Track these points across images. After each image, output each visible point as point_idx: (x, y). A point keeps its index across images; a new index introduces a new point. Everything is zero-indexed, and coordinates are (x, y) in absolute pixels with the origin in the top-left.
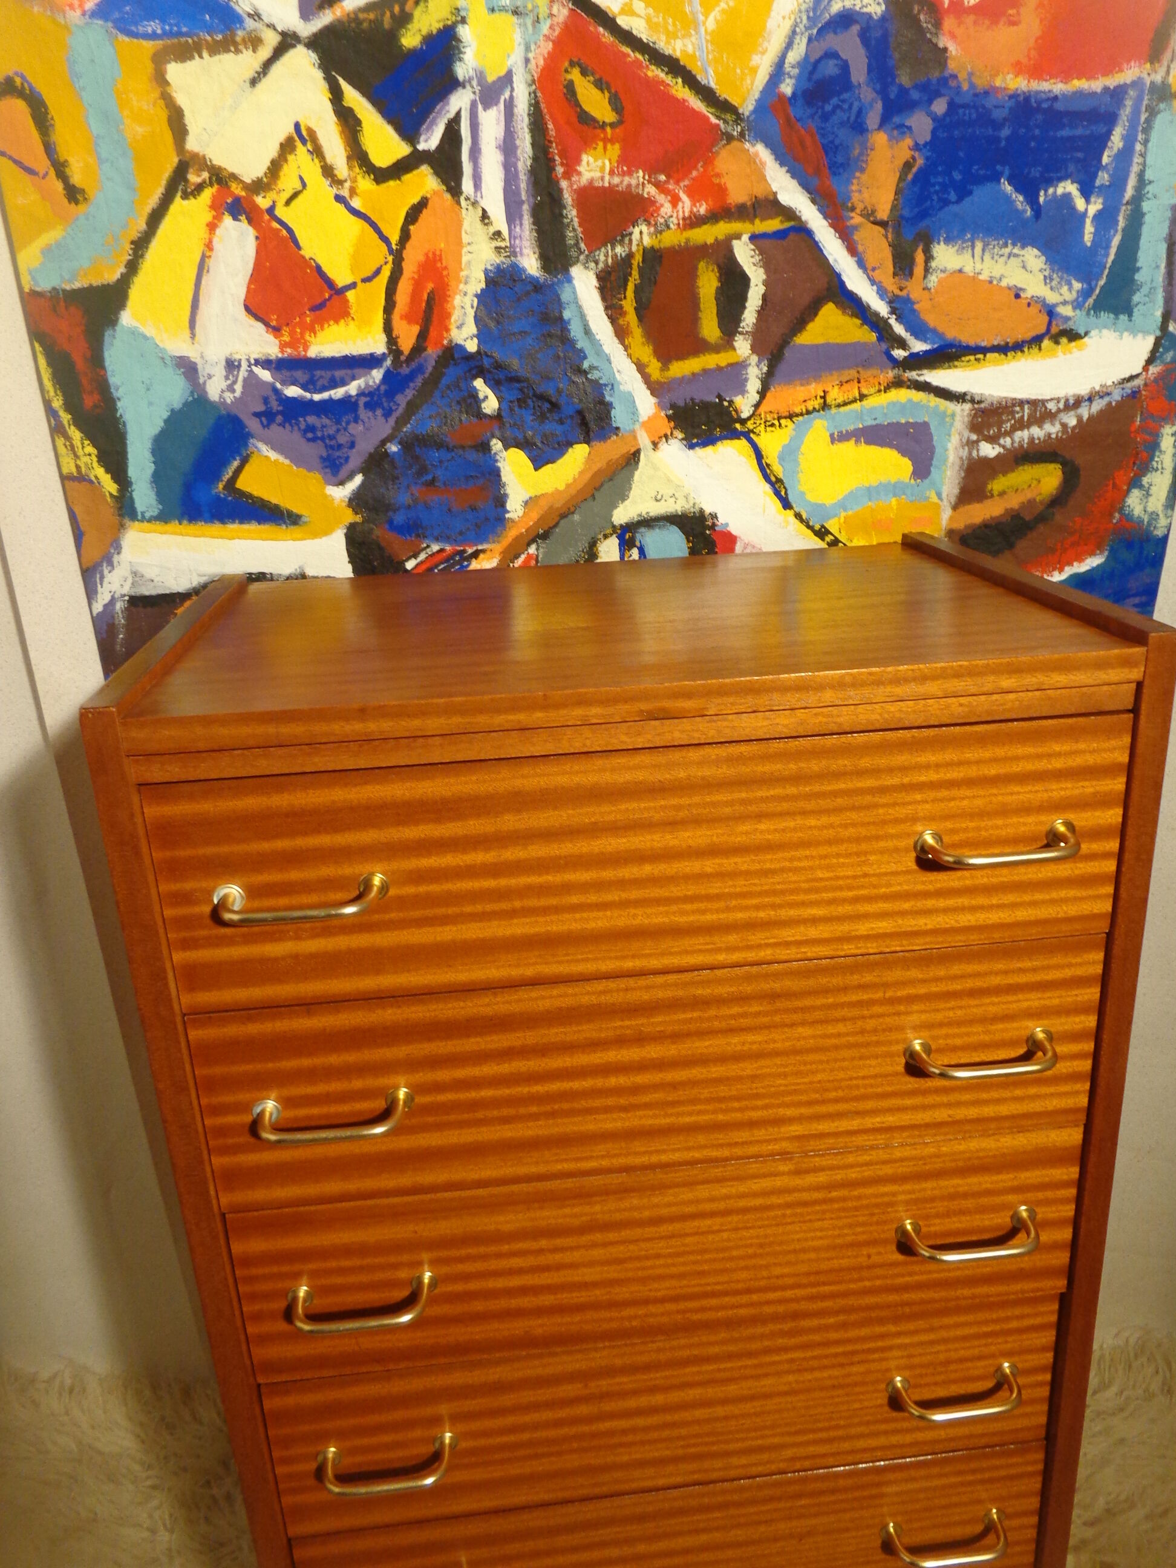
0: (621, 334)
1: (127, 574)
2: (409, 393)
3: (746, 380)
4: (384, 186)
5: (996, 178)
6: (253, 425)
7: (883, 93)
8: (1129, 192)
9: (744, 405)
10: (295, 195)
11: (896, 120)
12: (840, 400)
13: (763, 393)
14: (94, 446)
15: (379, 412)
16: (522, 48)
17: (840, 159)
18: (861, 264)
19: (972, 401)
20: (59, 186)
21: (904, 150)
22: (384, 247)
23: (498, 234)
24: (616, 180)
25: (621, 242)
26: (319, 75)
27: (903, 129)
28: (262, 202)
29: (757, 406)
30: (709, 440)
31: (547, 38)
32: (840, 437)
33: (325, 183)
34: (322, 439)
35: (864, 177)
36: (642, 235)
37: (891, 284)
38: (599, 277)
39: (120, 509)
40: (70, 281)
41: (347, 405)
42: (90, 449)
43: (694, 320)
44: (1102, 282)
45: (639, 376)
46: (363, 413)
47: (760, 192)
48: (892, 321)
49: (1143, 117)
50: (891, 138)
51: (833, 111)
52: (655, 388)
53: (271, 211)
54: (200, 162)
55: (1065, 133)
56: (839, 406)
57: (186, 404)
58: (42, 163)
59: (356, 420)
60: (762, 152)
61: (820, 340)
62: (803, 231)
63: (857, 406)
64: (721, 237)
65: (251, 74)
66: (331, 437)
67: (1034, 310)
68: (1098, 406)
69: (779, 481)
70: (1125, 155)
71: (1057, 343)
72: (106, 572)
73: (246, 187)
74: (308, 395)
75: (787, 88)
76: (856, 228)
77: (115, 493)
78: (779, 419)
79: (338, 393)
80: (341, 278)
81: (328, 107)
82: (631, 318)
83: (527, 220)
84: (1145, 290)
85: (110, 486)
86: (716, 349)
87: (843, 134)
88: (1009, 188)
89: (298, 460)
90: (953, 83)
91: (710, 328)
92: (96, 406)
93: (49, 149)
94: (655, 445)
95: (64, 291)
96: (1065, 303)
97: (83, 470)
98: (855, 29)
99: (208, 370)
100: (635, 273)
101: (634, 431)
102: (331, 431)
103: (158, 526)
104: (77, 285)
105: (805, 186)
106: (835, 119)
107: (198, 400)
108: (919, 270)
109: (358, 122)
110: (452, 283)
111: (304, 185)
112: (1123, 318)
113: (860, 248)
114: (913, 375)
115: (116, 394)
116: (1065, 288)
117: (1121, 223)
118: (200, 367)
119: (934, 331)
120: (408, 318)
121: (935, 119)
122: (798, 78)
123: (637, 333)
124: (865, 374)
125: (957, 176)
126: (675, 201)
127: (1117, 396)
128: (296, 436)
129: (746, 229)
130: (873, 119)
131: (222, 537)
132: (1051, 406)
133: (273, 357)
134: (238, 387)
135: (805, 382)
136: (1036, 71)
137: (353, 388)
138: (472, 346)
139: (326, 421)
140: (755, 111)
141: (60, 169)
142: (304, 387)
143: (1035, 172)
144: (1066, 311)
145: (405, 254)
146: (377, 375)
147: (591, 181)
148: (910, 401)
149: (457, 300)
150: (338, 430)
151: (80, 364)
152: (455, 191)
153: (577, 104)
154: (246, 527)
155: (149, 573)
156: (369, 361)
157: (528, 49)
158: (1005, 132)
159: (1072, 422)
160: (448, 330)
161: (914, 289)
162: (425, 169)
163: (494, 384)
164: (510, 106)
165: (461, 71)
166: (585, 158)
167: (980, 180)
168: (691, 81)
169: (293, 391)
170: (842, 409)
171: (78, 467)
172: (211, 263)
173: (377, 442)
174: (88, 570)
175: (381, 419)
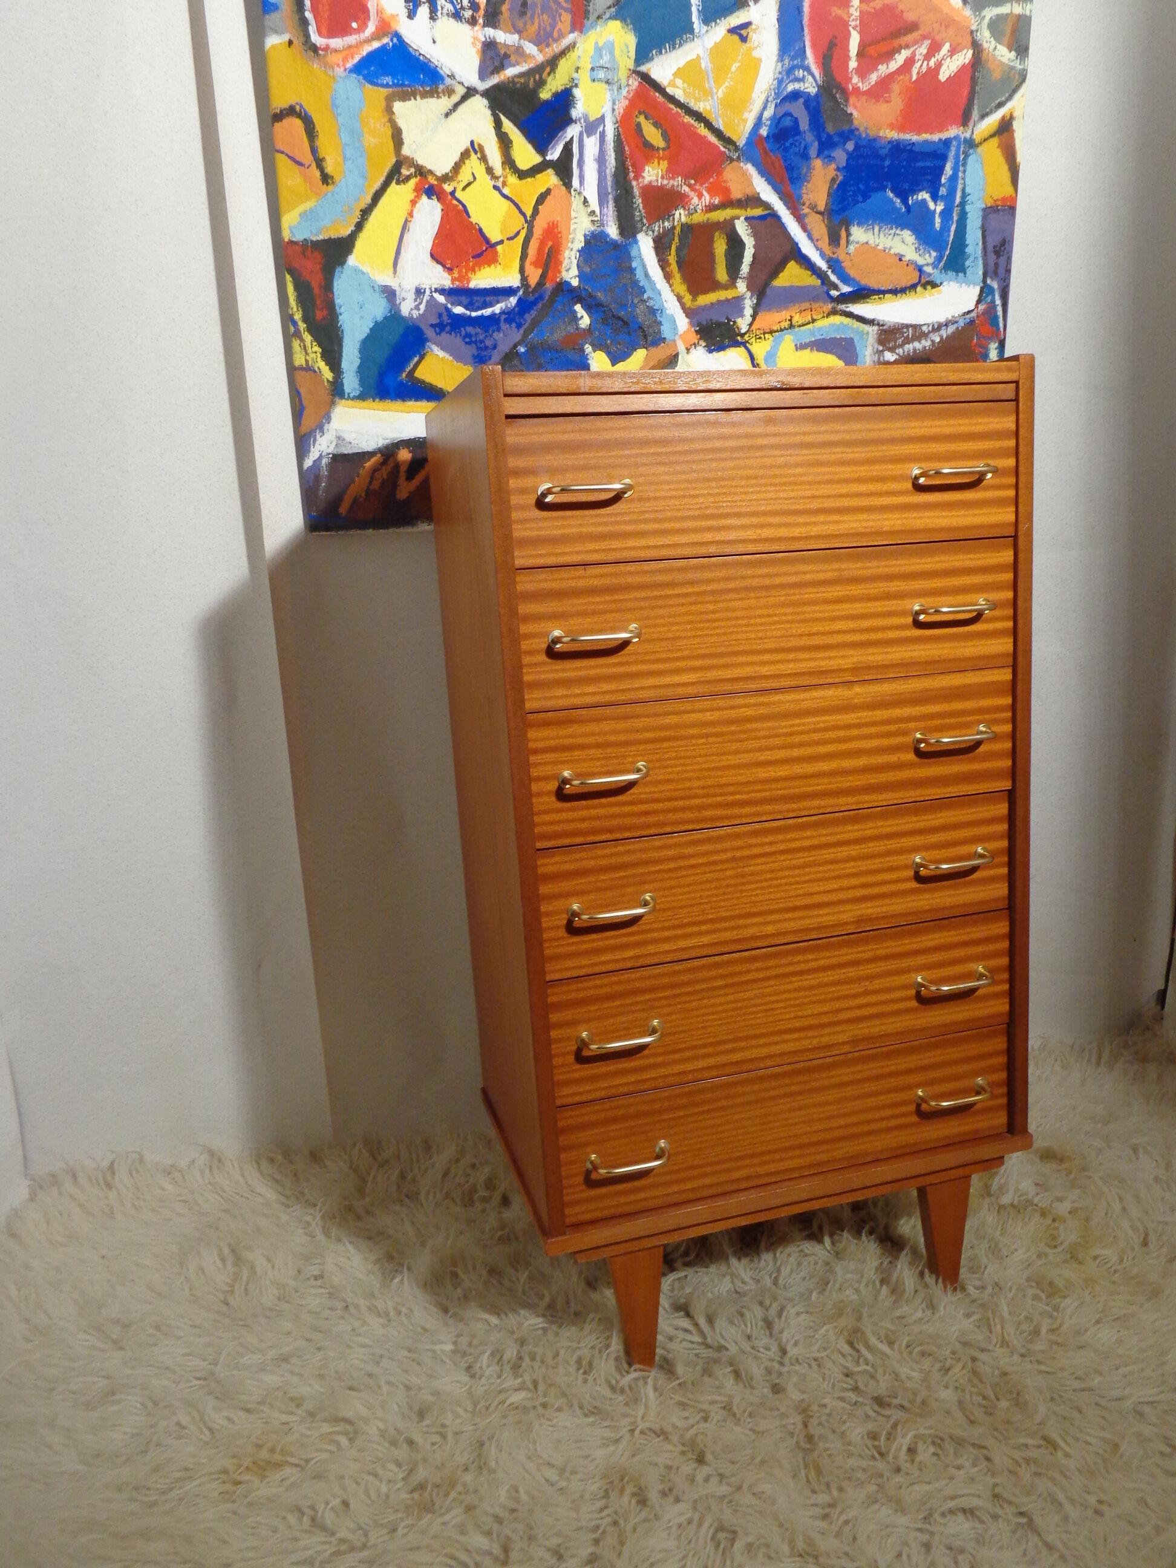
0: (668, 277)
1: (333, 438)
2: (533, 313)
3: (744, 308)
4: (524, 181)
5: (884, 189)
6: (429, 332)
7: (818, 137)
8: (958, 200)
9: (743, 324)
10: (469, 184)
11: (826, 153)
12: (800, 323)
13: (754, 317)
14: (320, 346)
15: (514, 325)
16: (611, 103)
17: (795, 175)
18: (810, 237)
19: (878, 324)
20: (318, 174)
21: (831, 171)
22: (523, 220)
23: (593, 213)
24: (665, 182)
25: (668, 220)
26: (488, 112)
27: (830, 159)
28: (448, 188)
29: (750, 325)
30: (721, 348)
31: (626, 98)
32: (800, 347)
33: (488, 178)
34: (475, 342)
35: (810, 185)
36: (680, 216)
37: (827, 250)
38: (654, 241)
39: (333, 390)
40: (316, 235)
41: (493, 319)
42: (317, 349)
43: (712, 268)
44: (947, 253)
45: (678, 304)
46: (503, 326)
47: (749, 192)
48: (829, 273)
49: (962, 157)
50: (824, 163)
51: (790, 147)
52: (688, 312)
53: (453, 193)
54: (410, 162)
55: (920, 164)
56: (800, 326)
57: (386, 318)
58: (307, 158)
59: (499, 329)
60: (750, 168)
61: (787, 284)
62: (775, 216)
63: (810, 326)
64: (728, 218)
65: (446, 110)
66: (481, 342)
67: (911, 268)
68: (951, 329)
70: (954, 178)
71: (925, 289)
72: (318, 436)
73: (438, 179)
74: (468, 313)
75: (764, 132)
76: (806, 215)
77: (331, 380)
78: (764, 334)
79: (487, 312)
80: (494, 236)
81: (493, 132)
82: (674, 267)
83: (611, 204)
84: (971, 259)
85: (327, 374)
86: (726, 287)
87: (796, 160)
88: (891, 195)
89: (458, 357)
90: (857, 133)
91: (721, 274)
92: (324, 318)
93: (314, 150)
94: (688, 350)
95: (312, 241)
96: (928, 265)
97: (310, 363)
98: (801, 100)
99: (404, 295)
100: (676, 239)
101: (674, 341)
102: (482, 337)
103: (358, 403)
104: (321, 237)
105: (776, 189)
106: (791, 151)
107: (394, 316)
108: (843, 241)
109: (511, 142)
110: (564, 242)
111: (475, 178)
112: (961, 275)
113: (809, 228)
114: (843, 307)
115: (338, 311)
116: (927, 256)
117: (955, 218)
118: (398, 293)
119: (854, 280)
120: (535, 264)
121: (847, 153)
122: (770, 126)
123: (677, 277)
124: (815, 306)
125: (861, 186)
126: (700, 196)
127: (961, 323)
128: (458, 340)
129: (742, 213)
130: (813, 151)
131: (402, 411)
132: (925, 328)
133: (447, 287)
134: (422, 307)
135: (779, 310)
136: (902, 129)
137: (497, 309)
138: (575, 282)
139: (478, 330)
140: (747, 144)
141: (320, 163)
142: (466, 308)
143: (906, 186)
144: (928, 269)
145: (535, 223)
146: (513, 301)
147: (650, 182)
148: (842, 323)
149: (567, 253)
150: (486, 337)
151: (316, 290)
152: (568, 185)
153: (643, 136)
154: (419, 403)
155: (349, 437)
156: (508, 292)
157: (614, 103)
158: (887, 163)
159: (938, 339)
160: (560, 272)
161: (841, 253)
162: (550, 171)
163: (588, 308)
164: (603, 136)
165: (574, 114)
166: (647, 168)
167: (876, 190)
168: (709, 125)
169: (458, 310)
170: (802, 328)
171: (307, 361)
172: (411, 225)
173: (511, 345)
174: (305, 435)
175: (515, 330)
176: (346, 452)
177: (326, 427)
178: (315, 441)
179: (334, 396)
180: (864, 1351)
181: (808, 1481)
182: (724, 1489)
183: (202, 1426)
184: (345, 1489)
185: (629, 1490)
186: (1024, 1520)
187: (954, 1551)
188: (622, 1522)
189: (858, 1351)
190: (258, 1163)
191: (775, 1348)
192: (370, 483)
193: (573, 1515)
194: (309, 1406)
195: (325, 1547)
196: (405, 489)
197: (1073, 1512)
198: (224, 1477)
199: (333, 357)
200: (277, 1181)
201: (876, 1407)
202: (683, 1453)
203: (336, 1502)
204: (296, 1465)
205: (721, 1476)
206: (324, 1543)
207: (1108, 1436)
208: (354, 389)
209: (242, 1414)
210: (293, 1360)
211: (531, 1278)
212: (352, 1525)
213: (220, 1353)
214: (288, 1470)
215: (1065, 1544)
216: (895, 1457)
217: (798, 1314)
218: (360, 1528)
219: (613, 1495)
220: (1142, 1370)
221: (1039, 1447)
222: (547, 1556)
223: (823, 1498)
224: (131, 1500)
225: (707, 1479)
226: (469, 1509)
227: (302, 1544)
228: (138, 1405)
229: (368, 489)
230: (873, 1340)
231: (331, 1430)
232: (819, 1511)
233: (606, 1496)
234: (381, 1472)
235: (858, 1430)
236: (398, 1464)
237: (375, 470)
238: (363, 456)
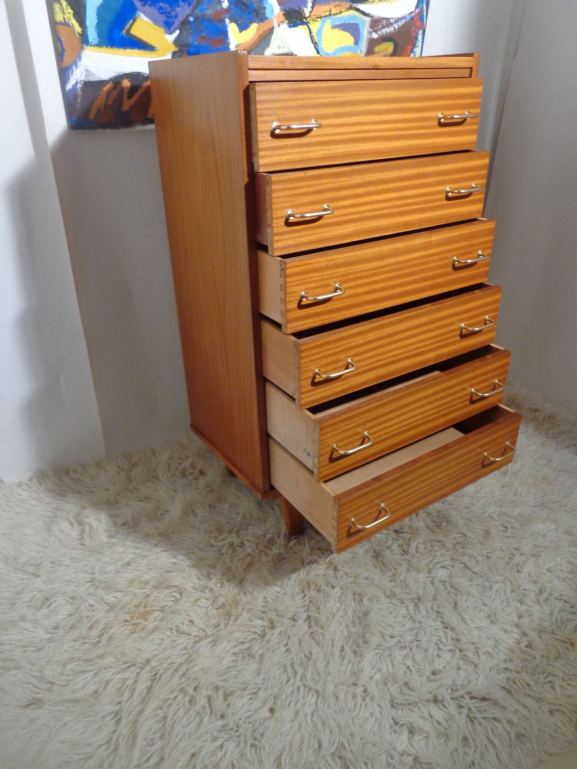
1: (84, 71)
3: (307, 2)
6: (138, 5)
9: (307, 11)
12: (334, 13)
13: (312, 8)
14: (72, 9)
15: (187, 3)
19: (371, 17)
29: (311, 12)
30: (295, 25)
32: (334, 27)
34: (165, 13)
39: (82, 39)
42: (70, 11)
52: (280, 2)
56: (334, 15)
59: (178, 6)
63: (339, 15)
66: (169, 13)
68: (403, 22)
69: (316, 43)
72: (74, 69)
77: (80, 32)
78: (317, 18)
85: (78, 29)
89: (156, 22)
94: (279, 25)
97: (67, 20)
101: (272, 19)
102: (169, 10)
103: (97, 49)
114: (355, 5)
124: (343, 3)
127: (408, 19)
128: (155, 11)
131: (124, 55)
132: (392, 21)
135: (325, 5)
139: (167, 5)
148: (354, 15)
150: (172, 10)
154: (133, 51)
155: (93, 70)
159: (397, 27)
170: (335, 16)
171: (64, 19)
173: (186, 16)
174: (66, 68)
175: (187, 7)
176: (91, 80)
177: (79, 63)
178: (72, 72)
179: (82, 43)
181: (381, 568)
182: (351, 580)
183: (102, 603)
184: (189, 615)
185: (313, 587)
186: (463, 565)
187: (444, 582)
188: (314, 601)
190: (68, 473)
192: (107, 100)
193: (294, 602)
194: (152, 583)
195: (189, 640)
196: (127, 105)
197: (480, 559)
198: (127, 623)
199: (80, 17)
201: (396, 534)
202: (327, 568)
203: (186, 622)
204: (158, 610)
205: (346, 574)
206: (188, 639)
207: (484, 528)
208: (95, 39)
209: (120, 593)
210: (133, 564)
211: (230, 506)
212: (196, 629)
213: (93, 568)
214: (156, 614)
215: (480, 571)
216: (412, 552)
218: (201, 629)
219: (306, 591)
220: (487, 501)
221: (460, 537)
222: (289, 621)
223: (390, 573)
224: (84, 643)
225: (341, 577)
226: (249, 610)
227: (178, 642)
228: (64, 601)
229: (106, 103)
231: (169, 591)
232: (390, 579)
233: (303, 591)
234: (201, 604)
235: (394, 545)
236: (206, 599)
237: (109, 92)
238: (102, 83)
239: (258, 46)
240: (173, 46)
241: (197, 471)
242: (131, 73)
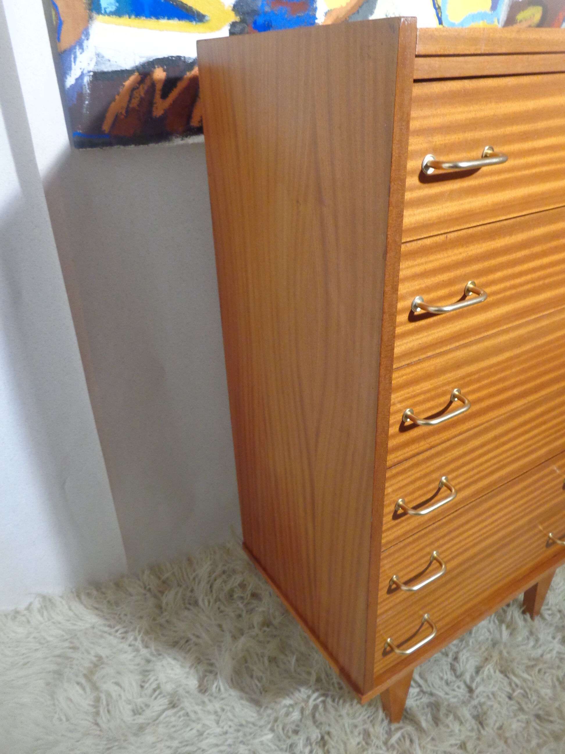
1: (93, 55)
39: (90, 4)
69: (439, 8)
72: (78, 53)
103: (114, 19)
131: (156, 29)
154: (171, 22)
155: (107, 55)
174: (65, 51)
176: (105, 70)
177: (85, 43)
178: (75, 58)
179: (91, 10)
180: (514, 679)
189: (508, 678)
190: (80, 598)
191: (463, 686)
192: (130, 101)
196: (160, 107)
200: (97, 609)
208: (110, 4)
211: (297, 660)
217: (467, 659)
230: (519, 671)
237: (133, 89)
238: (124, 74)
239: (358, 12)
240: (233, 14)
241: (248, 592)
242: (168, 58)
